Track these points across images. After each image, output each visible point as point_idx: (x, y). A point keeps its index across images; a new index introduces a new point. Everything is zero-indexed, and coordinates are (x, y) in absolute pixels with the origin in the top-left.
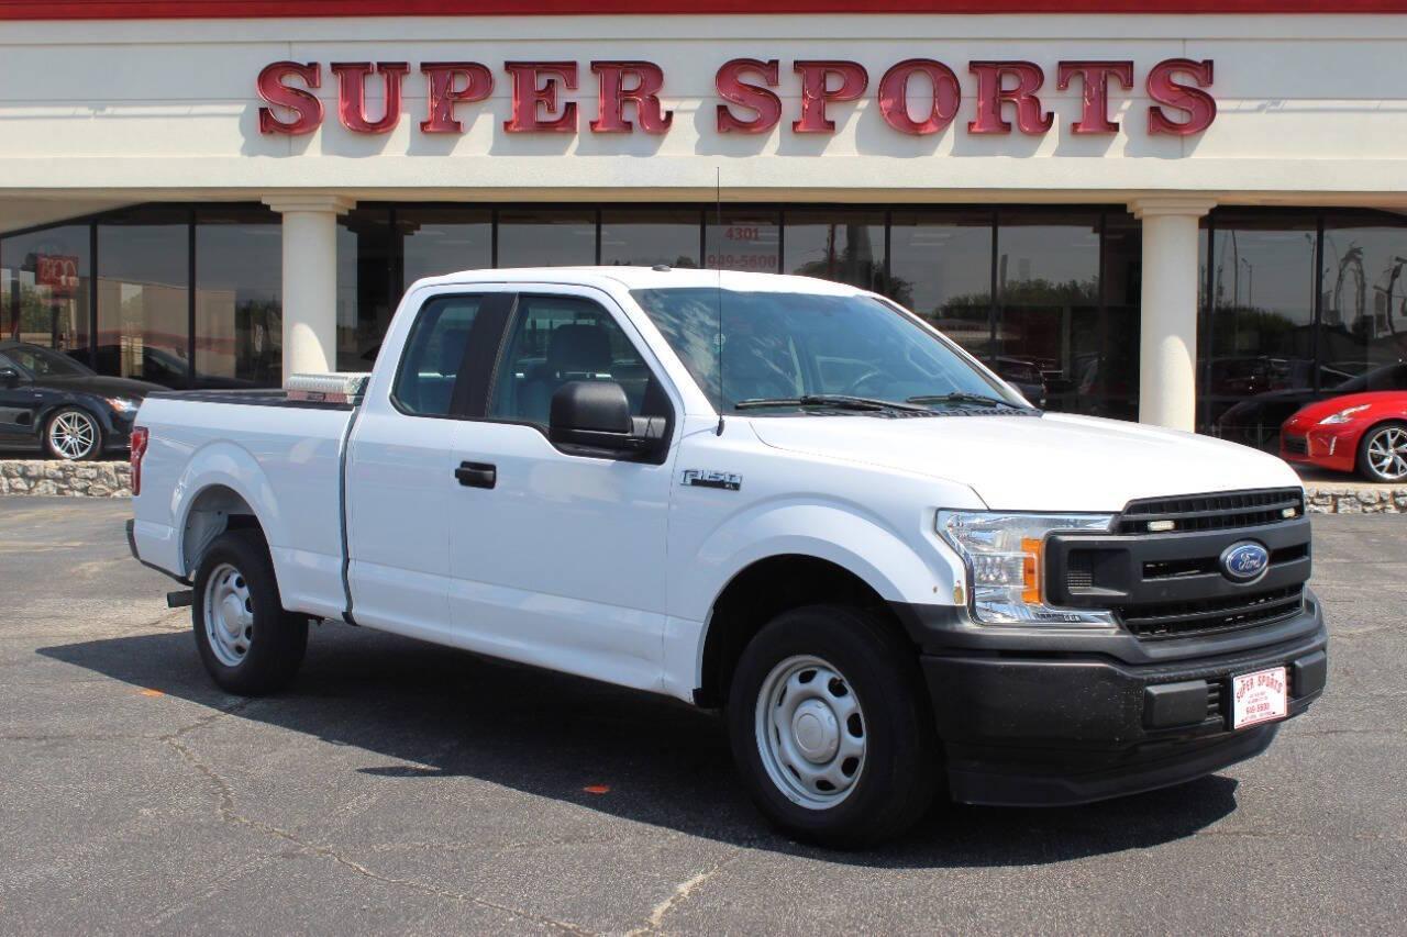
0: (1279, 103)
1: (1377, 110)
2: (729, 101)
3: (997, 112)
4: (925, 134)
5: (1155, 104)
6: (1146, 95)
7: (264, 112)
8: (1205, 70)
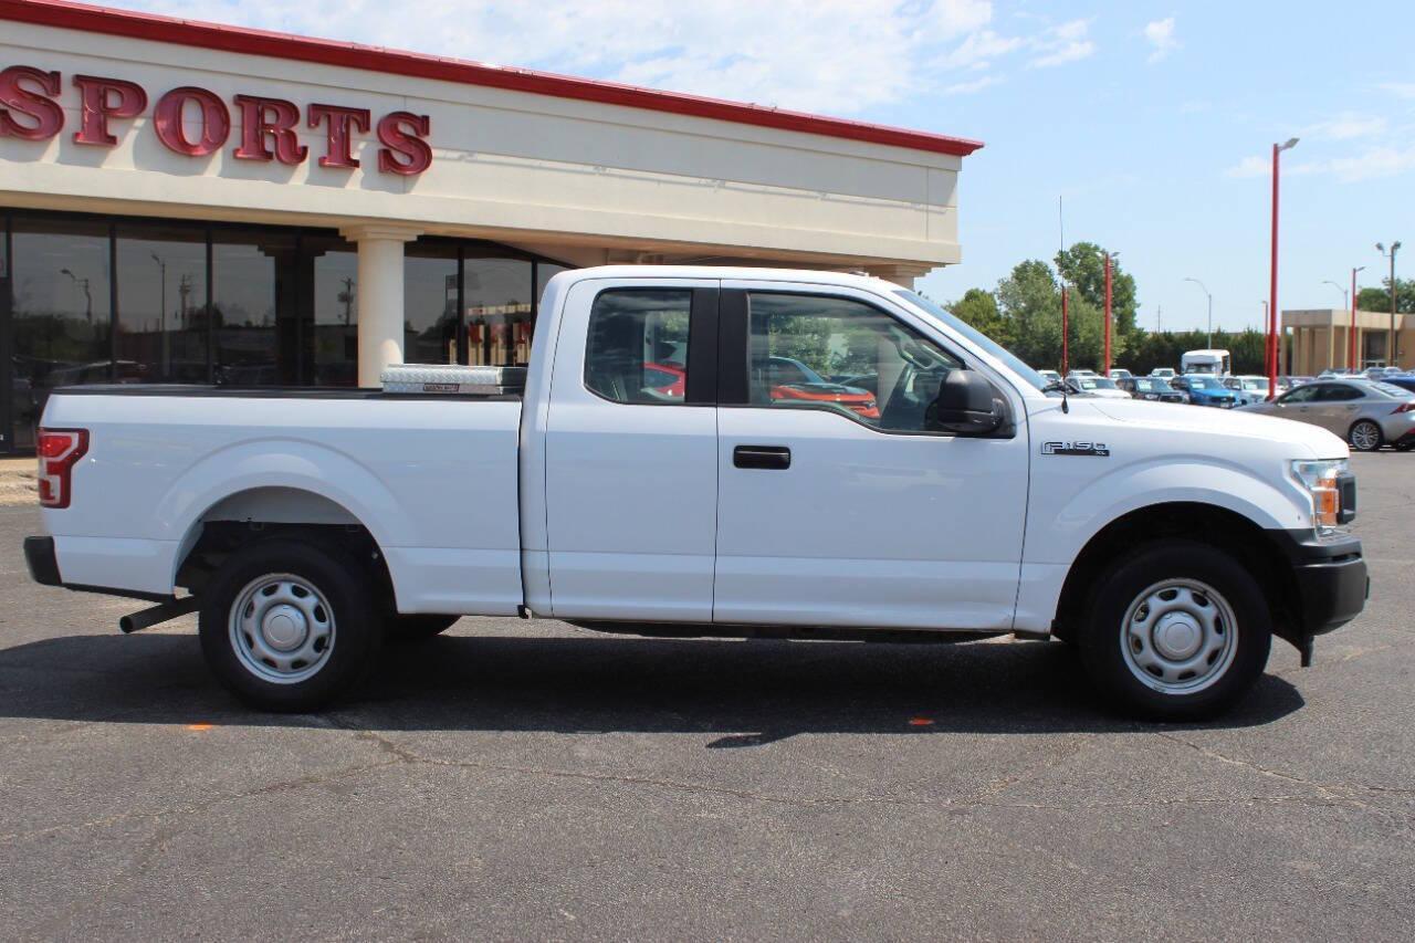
0: (473, 156)
1: (541, 168)
2: (10, 106)
3: (259, 142)
4: (196, 156)
5: (385, 147)
6: (378, 138)
8: (423, 123)
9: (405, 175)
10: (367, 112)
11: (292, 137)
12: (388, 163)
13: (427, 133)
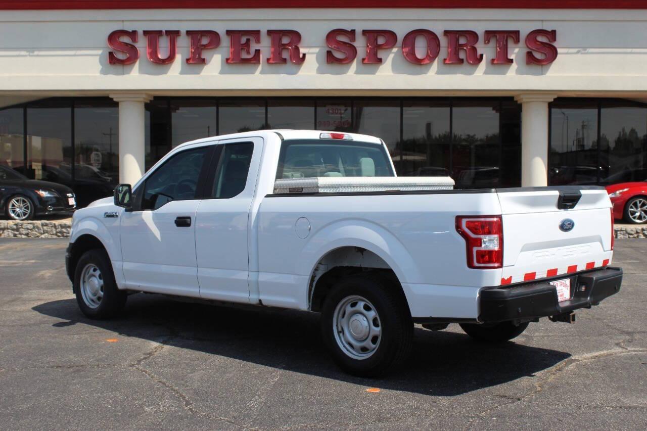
0: (586, 50)
2: (332, 49)
3: (457, 54)
4: (424, 64)
5: (530, 50)
6: (525, 46)
7: (111, 54)
8: (552, 34)
9: (542, 65)
10: (518, 32)
11: (474, 50)
12: (531, 59)
13: (555, 40)
